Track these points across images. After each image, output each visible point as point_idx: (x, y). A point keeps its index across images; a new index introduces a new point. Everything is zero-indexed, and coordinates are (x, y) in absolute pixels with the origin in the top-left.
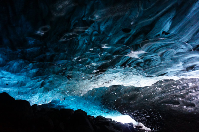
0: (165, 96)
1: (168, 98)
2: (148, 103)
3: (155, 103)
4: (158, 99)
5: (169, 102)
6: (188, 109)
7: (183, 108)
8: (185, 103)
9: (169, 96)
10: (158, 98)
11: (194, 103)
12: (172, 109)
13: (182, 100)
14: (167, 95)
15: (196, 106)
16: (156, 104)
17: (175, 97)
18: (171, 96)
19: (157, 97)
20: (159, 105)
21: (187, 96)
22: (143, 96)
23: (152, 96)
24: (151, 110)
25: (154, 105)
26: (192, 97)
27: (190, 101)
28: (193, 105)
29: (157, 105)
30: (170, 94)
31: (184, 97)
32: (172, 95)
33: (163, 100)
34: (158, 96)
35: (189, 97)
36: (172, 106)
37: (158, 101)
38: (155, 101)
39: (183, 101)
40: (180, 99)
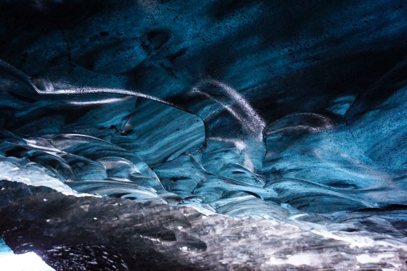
0: (147, 216)
1: (152, 222)
2: (97, 230)
3: (117, 231)
4: (127, 220)
5: (153, 232)
6: (190, 255)
7: (181, 251)
8: (188, 240)
9: (157, 216)
10: (128, 218)
11: (206, 242)
12: (156, 249)
13: (184, 231)
14: (152, 214)
15: (208, 249)
16: (119, 233)
17: (171, 222)
18: (162, 216)
19: (126, 215)
20: (126, 236)
21: (196, 224)
22: (88, 206)
23: (112, 210)
24: (103, 246)
25: (114, 235)
26: (205, 227)
27: (200, 235)
28: (202, 246)
29: (120, 236)
30: (161, 211)
31: (190, 225)
32: (164, 214)
33: (140, 225)
34: (130, 212)
35: (199, 225)
36: (157, 242)
37: (126, 225)
38: (118, 226)
39: (184, 234)
40: (180, 228)
